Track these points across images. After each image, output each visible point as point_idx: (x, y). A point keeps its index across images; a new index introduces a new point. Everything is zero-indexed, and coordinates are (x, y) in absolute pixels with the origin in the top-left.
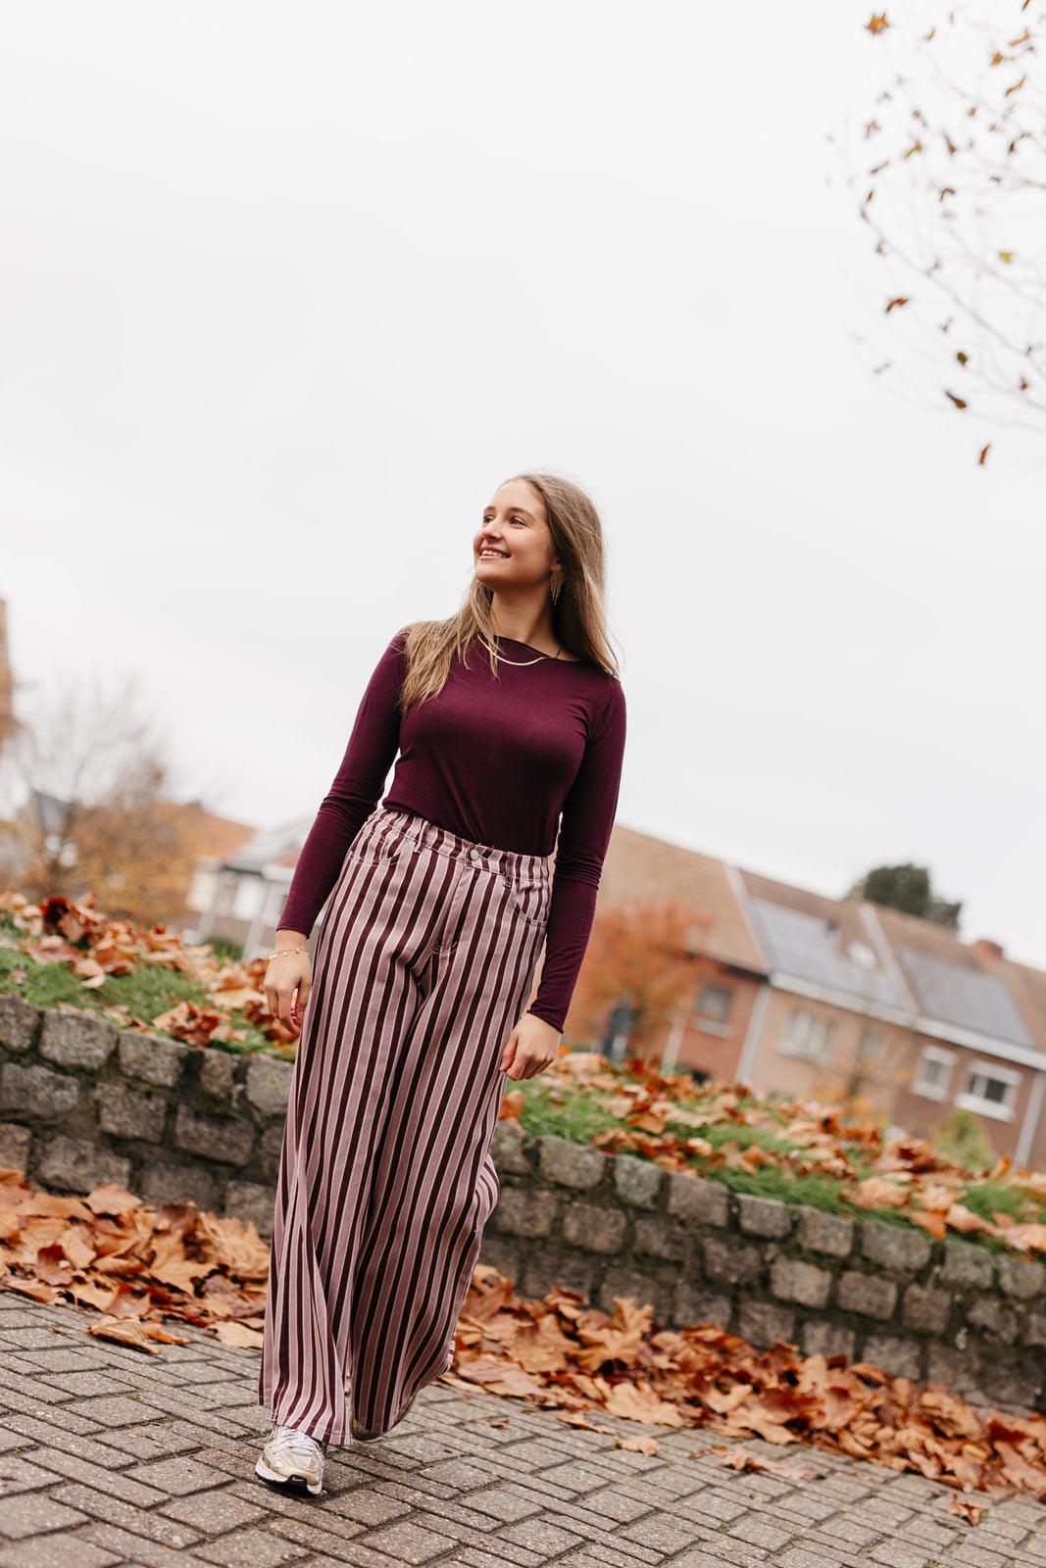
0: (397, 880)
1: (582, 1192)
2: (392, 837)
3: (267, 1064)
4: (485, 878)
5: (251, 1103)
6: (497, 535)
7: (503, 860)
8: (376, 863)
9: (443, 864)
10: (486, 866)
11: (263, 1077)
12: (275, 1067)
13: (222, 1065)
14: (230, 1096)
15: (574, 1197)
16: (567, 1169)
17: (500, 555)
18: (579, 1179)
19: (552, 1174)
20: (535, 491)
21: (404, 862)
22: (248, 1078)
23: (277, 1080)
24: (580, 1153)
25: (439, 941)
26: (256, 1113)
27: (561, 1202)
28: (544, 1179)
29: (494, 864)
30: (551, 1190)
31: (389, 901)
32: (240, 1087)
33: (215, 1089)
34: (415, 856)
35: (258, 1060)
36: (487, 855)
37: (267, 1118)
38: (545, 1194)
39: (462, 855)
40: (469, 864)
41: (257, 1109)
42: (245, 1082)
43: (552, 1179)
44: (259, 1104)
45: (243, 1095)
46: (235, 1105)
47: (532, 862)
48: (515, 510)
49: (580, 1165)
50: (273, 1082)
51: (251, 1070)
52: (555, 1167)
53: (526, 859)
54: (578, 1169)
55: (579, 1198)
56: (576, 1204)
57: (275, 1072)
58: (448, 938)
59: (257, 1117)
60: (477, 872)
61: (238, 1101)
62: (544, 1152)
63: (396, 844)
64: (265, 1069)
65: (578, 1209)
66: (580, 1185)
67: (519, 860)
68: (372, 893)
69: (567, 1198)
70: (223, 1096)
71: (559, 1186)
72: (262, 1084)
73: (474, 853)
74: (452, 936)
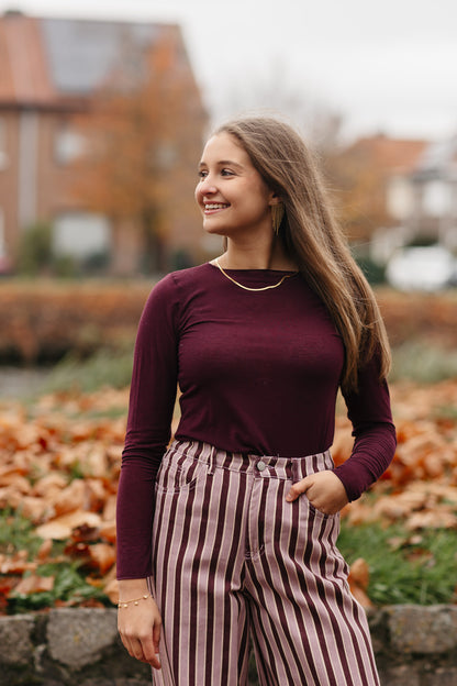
0: (198, 502)
1: (444, 656)
2: (187, 465)
3: (67, 615)
4: (274, 484)
5: (57, 662)
6: (213, 190)
7: (289, 466)
8: (177, 491)
9: (235, 478)
10: (273, 474)
11: (64, 630)
12: (75, 617)
13: (16, 630)
14: (32, 660)
15: (436, 664)
16: (423, 636)
17: (220, 206)
18: (439, 642)
19: (406, 646)
20: (236, 141)
21: (201, 486)
22: (49, 636)
23: (79, 629)
24: (434, 615)
25: (247, 548)
26: (64, 671)
27: (422, 673)
28: (398, 654)
29: (281, 471)
30: (409, 663)
31: (196, 521)
32: (41, 648)
33: (14, 657)
34: (210, 477)
35: (56, 614)
36: (273, 463)
37: (77, 673)
38: (403, 669)
39: (250, 468)
40: (258, 475)
41: (64, 666)
42: (45, 641)
43: (407, 651)
44: (64, 661)
45: (46, 655)
46: (39, 668)
47: (315, 460)
48: (223, 163)
49: (436, 628)
50: (76, 633)
51: (50, 627)
52: (409, 638)
53: (309, 459)
54: (435, 634)
55: (443, 663)
56: (440, 671)
57: (76, 622)
58: (254, 543)
59: (65, 674)
60: (266, 480)
61: (42, 663)
62: (393, 626)
63: (192, 470)
64: (65, 622)
65: (443, 676)
66: (441, 649)
67: (303, 462)
68: (180, 518)
69: (428, 667)
70: (25, 661)
71: (418, 656)
72: (65, 638)
73: (261, 465)
74: (257, 541)
